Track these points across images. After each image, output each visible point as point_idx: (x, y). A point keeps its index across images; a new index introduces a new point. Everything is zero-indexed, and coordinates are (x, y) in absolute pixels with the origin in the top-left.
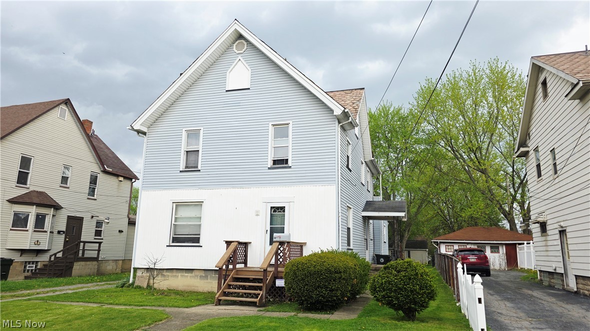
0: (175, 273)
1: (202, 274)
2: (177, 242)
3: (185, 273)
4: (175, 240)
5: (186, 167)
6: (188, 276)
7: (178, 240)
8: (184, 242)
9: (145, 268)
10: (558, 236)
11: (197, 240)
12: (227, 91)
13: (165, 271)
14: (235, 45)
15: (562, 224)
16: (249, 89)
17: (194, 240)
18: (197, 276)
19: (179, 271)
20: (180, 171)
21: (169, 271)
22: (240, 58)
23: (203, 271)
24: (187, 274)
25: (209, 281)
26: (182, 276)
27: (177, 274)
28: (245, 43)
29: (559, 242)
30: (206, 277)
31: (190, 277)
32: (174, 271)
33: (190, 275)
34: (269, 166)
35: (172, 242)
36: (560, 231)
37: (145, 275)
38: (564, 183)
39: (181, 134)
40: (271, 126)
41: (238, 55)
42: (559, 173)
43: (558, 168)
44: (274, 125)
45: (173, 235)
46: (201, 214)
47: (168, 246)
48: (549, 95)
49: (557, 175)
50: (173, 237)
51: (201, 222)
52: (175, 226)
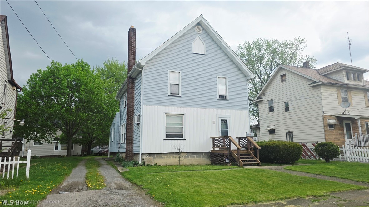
0: (169, 155)
2: (169, 137)
3: (175, 155)
4: (167, 136)
5: (171, 94)
7: (169, 136)
8: (174, 137)
9: (148, 154)
10: (285, 135)
11: (181, 136)
12: (193, 53)
13: (162, 154)
14: (196, 27)
15: (290, 130)
16: (205, 55)
17: (180, 136)
18: (182, 156)
19: (171, 154)
20: (169, 96)
21: (165, 154)
22: (199, 36)
23: (186, 153)
24: (176, 156)
25: (190, 158)
26: (174, 157)
27: (170, 156)
28: (202, 29)
29: (286, 137)
30: (188, 157)
32: (168, 154)
34: (218, 99)
35: (166, 137)
36: (286, 133)
37: (150, 157)
38: (294, 115)
39: (167, 73)
40: (217, 78)
41: (198, 34)
42: (290, 111)
43: (290, 109)
44: (219, 77)
45: (166, 133)
46: (182, 122)
47: (164, 140)
48: (287, 81)
49: (288, 112)
50: (166, 135)
51: (183, 126)
52: (166, 127)
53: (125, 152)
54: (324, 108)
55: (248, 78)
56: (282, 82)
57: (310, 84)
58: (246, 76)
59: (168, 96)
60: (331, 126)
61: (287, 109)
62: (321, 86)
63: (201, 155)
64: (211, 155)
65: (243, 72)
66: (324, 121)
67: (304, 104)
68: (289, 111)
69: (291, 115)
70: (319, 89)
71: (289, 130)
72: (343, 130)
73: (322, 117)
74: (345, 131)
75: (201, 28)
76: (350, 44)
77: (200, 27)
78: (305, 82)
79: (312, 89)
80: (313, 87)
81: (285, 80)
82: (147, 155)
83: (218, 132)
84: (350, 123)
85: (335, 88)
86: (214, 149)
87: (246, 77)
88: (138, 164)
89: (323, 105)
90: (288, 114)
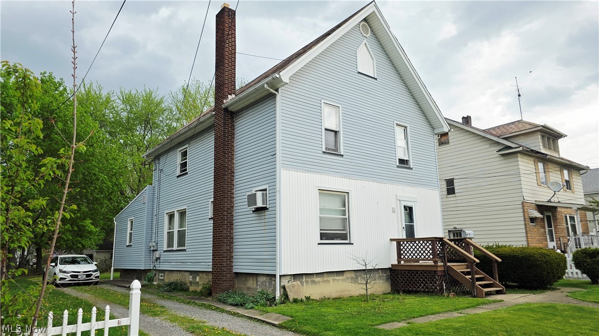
1: (353, 275)
2: (326, 239)
4: (323, 236)
5: (326, 148)
6: (339, 279)
7: (326, 236)
8: (333, 239)
9: (291, 275)
11: (344, 237)
12: (358, 72)
13: (315, 276)
14: (361, 25)
16: (376, 79)
18: (348, 278)
22: (365, 41)
23: (353, 272)
24: (338, 278)
25: (359, 281)
26: (333, 280)
27: (329, 279)
30: (356, 278)
31: (342, 280)
32: (325, 275)
33: (341, 278)
34: (398, 165)
35: (321, 239)
36: (449, 231)
37: (295, 283)
38: (466, 201)
39: (320, 105)
40: (395, 125)
41: (364, 38)
42: (457, 195)
43: (456, 191)
44: (397, 125)
45: (321, 230)
46: (345, 207)
47: (319, 244)
48: (451, 144)
49: (454, 195)
50: (321, 233)
51: (347, 217)
52: (321, 218)
53: (211, 270)
54: (524, 190)
55: (437, 131)
56: (439, 145)
57: (500, 151)
58: (433, 126)
59: (322, 152)
60: (533, 220)
61: (451, 190)
62: (519, 155)
63: (377, 275)
64: (392, 275)
65: (429, 120)
66: (524, 212)
67: (485, 184)
68: (454, 193)
69: (458, 202)
70: (515, 159)
71: (455, 226)
72: (544, 228)
73: (521, 206)
74: (547, 229)
75: (369, 28)
76: (519, 95)
77: (366, 24)
78: (488, 146)
79: (502, 158)
80: (503, 155)
81: (447, 143)
82: (288, 278)
83: (401, 228)
84: (550, 216)
85: (533, 159)
86: (399, 262)
87: (433, 128)
88: (274, 298)
89: (523, 186)
90: (452, 199)
